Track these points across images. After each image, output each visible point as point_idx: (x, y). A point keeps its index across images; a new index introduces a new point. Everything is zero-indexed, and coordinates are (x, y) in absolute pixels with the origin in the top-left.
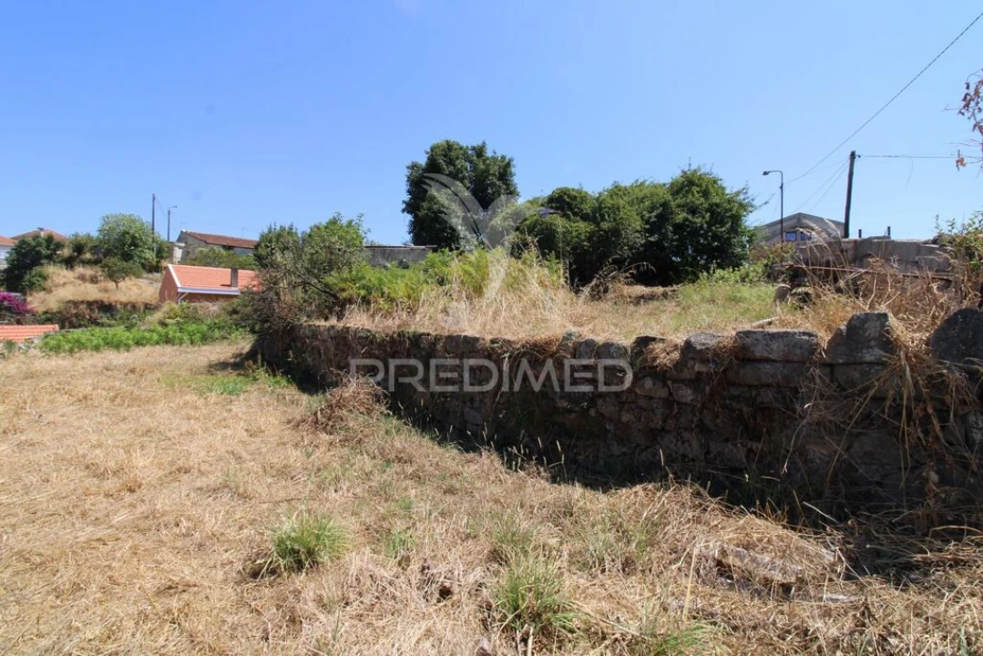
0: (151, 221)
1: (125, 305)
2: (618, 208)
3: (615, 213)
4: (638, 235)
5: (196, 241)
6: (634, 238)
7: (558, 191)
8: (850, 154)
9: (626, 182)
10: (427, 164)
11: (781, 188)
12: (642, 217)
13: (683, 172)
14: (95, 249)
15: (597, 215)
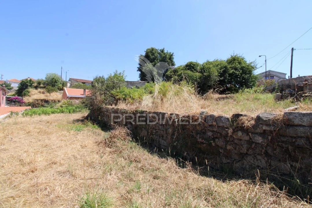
0: (61, 75)
1: (52, 101)
2: (210, 68)
3: (209, 70)
4: (217, 77)
5: (74, 81)
6: (215, 78)
7: (189, 63)
8: (291, 49)
9: (211, 60)
10: (145, 55)
11: (266, 61)
12: (218, 71)
13: (231, 56)
14: (44, 84)
15: (203, 70)
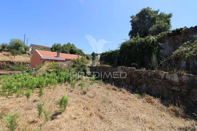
0: (24, 41)
1: (17, 62)
5: (35, 47)
14: (8, 47)
